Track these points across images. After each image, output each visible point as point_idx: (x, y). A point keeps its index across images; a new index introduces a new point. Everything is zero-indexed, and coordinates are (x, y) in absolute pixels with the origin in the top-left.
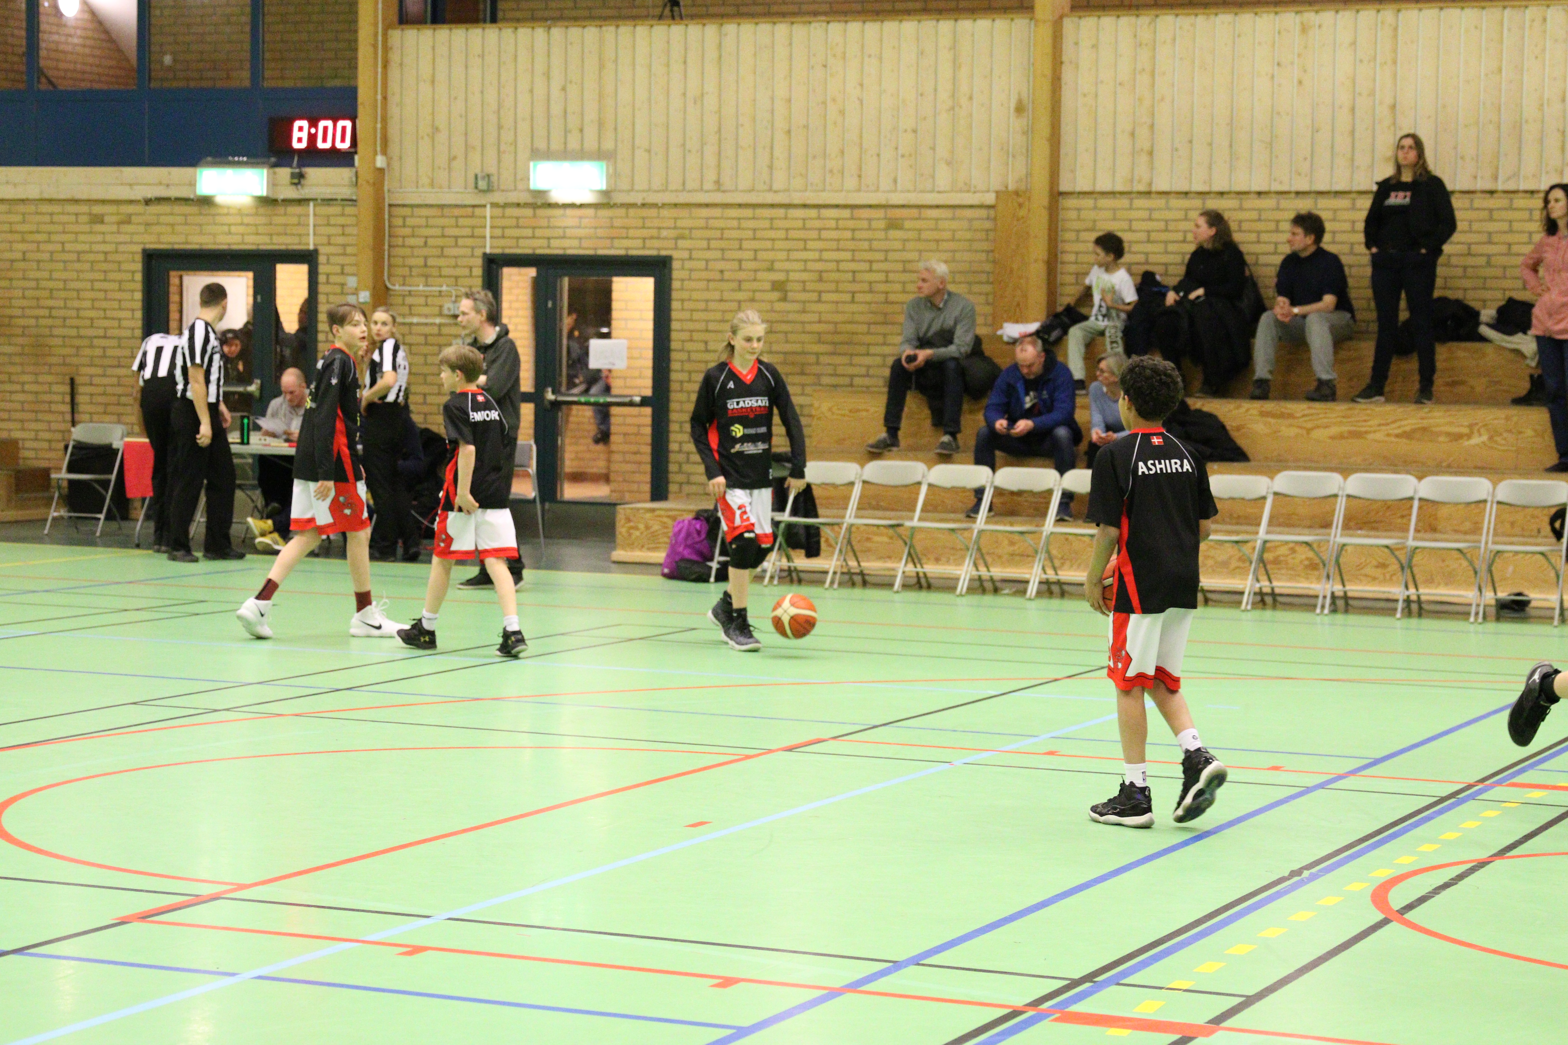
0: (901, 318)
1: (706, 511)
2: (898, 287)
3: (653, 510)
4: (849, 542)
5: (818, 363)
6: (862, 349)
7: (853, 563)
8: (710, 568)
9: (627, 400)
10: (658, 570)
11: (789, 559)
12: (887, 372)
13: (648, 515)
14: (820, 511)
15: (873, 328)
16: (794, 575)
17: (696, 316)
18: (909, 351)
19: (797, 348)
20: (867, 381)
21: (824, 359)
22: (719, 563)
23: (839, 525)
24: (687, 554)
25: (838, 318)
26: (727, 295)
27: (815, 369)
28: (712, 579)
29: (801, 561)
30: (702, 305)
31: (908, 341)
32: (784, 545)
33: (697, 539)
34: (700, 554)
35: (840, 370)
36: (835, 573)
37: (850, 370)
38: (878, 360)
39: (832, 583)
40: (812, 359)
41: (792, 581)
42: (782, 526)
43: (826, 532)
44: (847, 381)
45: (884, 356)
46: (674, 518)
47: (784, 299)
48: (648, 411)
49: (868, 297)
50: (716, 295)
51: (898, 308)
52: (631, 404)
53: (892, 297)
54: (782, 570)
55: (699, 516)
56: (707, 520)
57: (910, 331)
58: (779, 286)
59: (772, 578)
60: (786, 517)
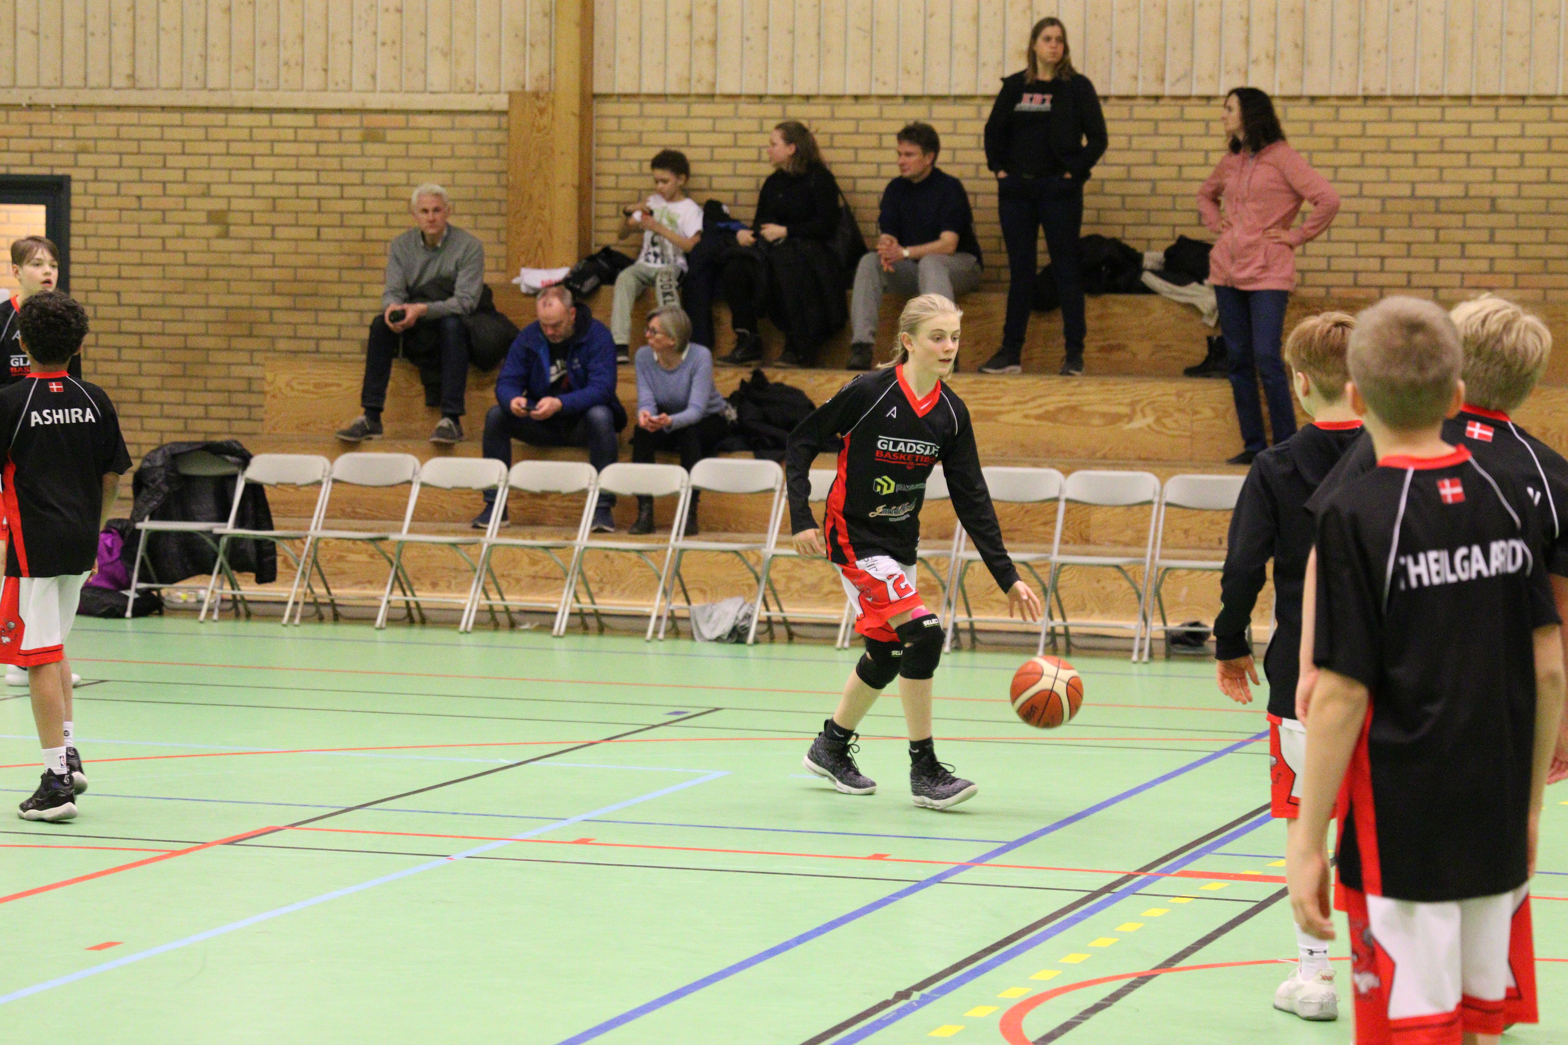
0: (384, 262)
1: (120, 521)
2: (380, 220)
4: (315, 562)
5: (271, 321)
6: (332, 303)
7: (320, 590)
8: (125, 599)
11: (234, 585)
12: (365, 334)
14: (275, 521)
15: (346, 275)
16: (241, 607)
17: (105, 257)
18: (394, 306)
19: (244, 301)
20: (338, 346)
21: (279, 316)
22: (137, 591)
23: (302, 539)
25: (299, 260)
26: (146, 230)
27: (270, 330)
28: (129, 612)
29: (249, 588)
30: (112, 243)
31: (394, 292)
32: (227, 566)
34: (112, 579)
35: (302, 331)
36: (296, 603)
37: (316, 331)
38: (353, 318)
39: (292, 617)
40: (264, 316)
41: (237, 615)
42: (224, 541)
43: (284, 549)
44: (311, 345)
45: (361, 312)
47: (225, 235)
49: (339, 233)
50: (132, 230)
51: (379, 248)
53: (372, 233)
54: (223, 600)
56: (121, 533)
57: (395, 279)
58: (216, 218)
59: (210, 611)
60: (228, 528)
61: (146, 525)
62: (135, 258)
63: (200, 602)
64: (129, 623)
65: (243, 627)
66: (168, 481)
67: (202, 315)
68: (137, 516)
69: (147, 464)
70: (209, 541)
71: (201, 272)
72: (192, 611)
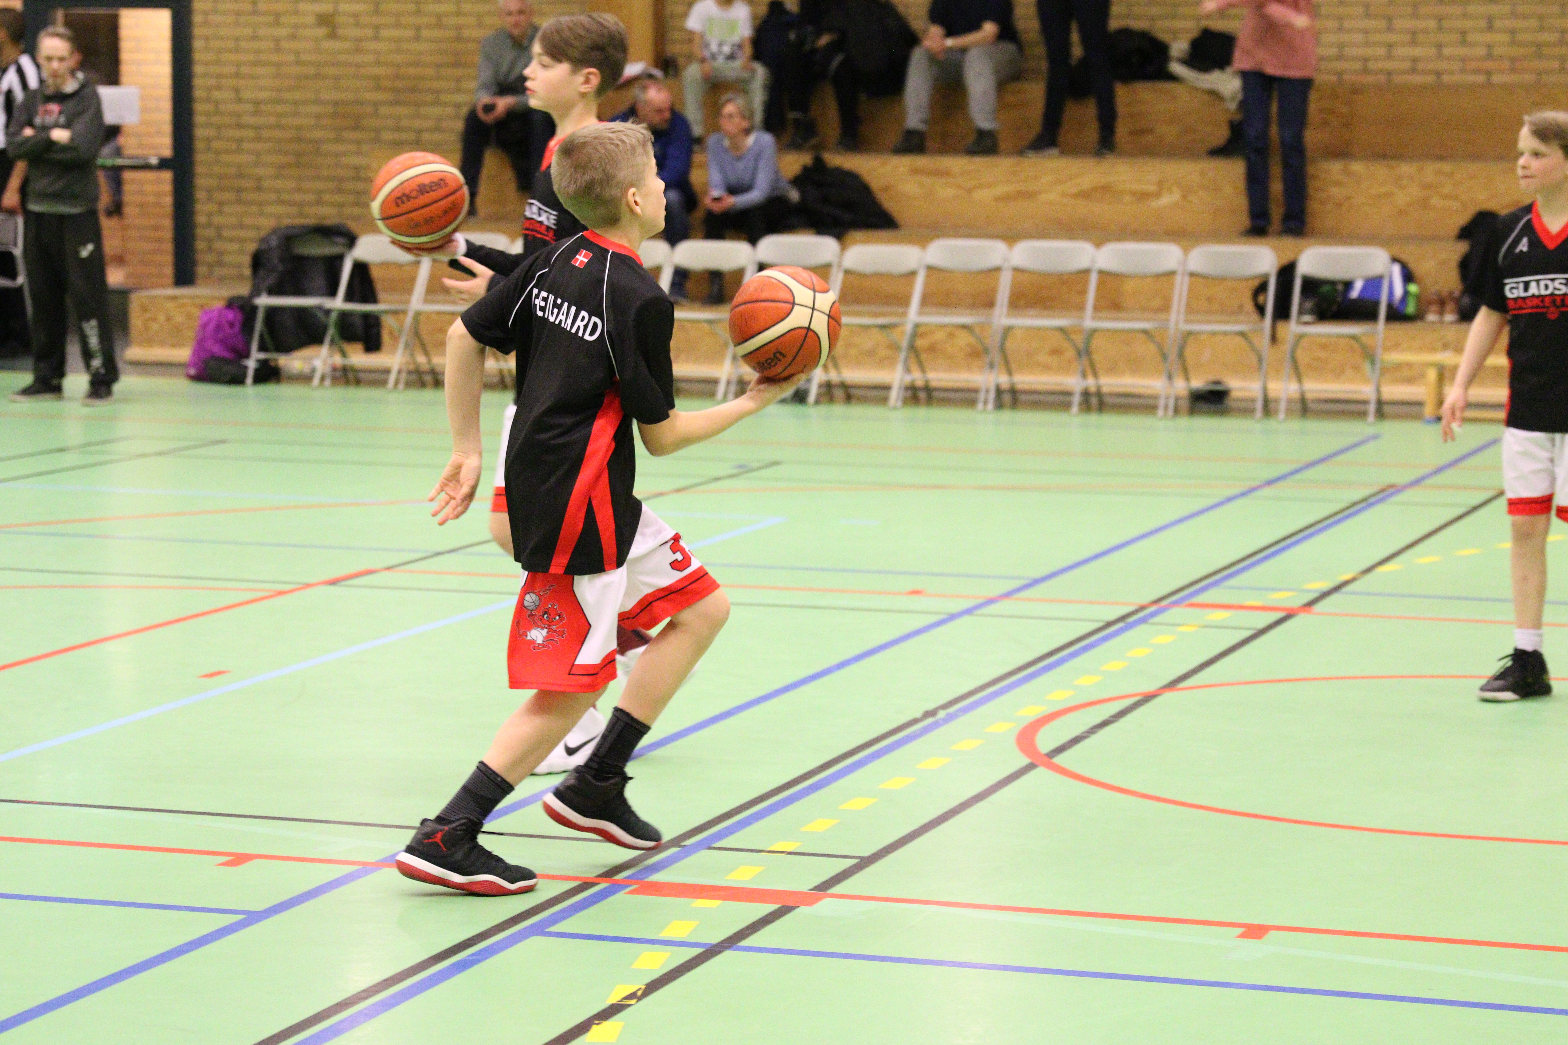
1: (240, 298)
2: (472, 20)
3: (174, 298)
4: (417, 334)
5: (376, 115)
6: (429, 98)
7: (421, 359)
8: (246, 368)
9: (140, 162)
10: (182, 371)
11: (344, 355)
12: (459, 125)
13: (170, 305)
14: (381, 296)
15: (443, 72)
16: (351, 376)
17: (225, 57)
18: (485, 98)
19: (350, 96)
20: (436, 137)
21: (384, 110)
22: (259, 361)
23: (404, 312)
24: (217, 350)
25: (400, 58)
26: (262, 32)
27: (375, 123)
28: (249, 380)
29: (358, 358)
30: (230, 44)
31: (486, 86)
32: (337, 338)
33: (230, 332)
34: (233, 349)
35: (405, 123)
36: (400, 372)
37: (418, 124)
38: (450, 110)
39: (397, 383)
41: (347, 382)
42: (334, 316)
43: (388, 323)
44: (411, 136)
45: (458, 106)
46: (202, 307)
47: (333, 36)
48: (167, 176)
49: (436, 33)
50: (247, 31)
52: (147, 167)
53: (467, 33)
54: (334, 369)
55: (232, 304)
56: (242, 308)
57: (487, 74)
58: (326, 20)
59: (323, 379)
60: (338, 303)
61: (264, 301)
62: (251, 57)
63: (313, 371)
64: (250, 390)
65: (353, 392)
66: (282, 260)
67: (312, 109)
68: (255, 293)
69: (264, 246)
70: (321, 315)
71: (311, 70)
72: (305, 378)
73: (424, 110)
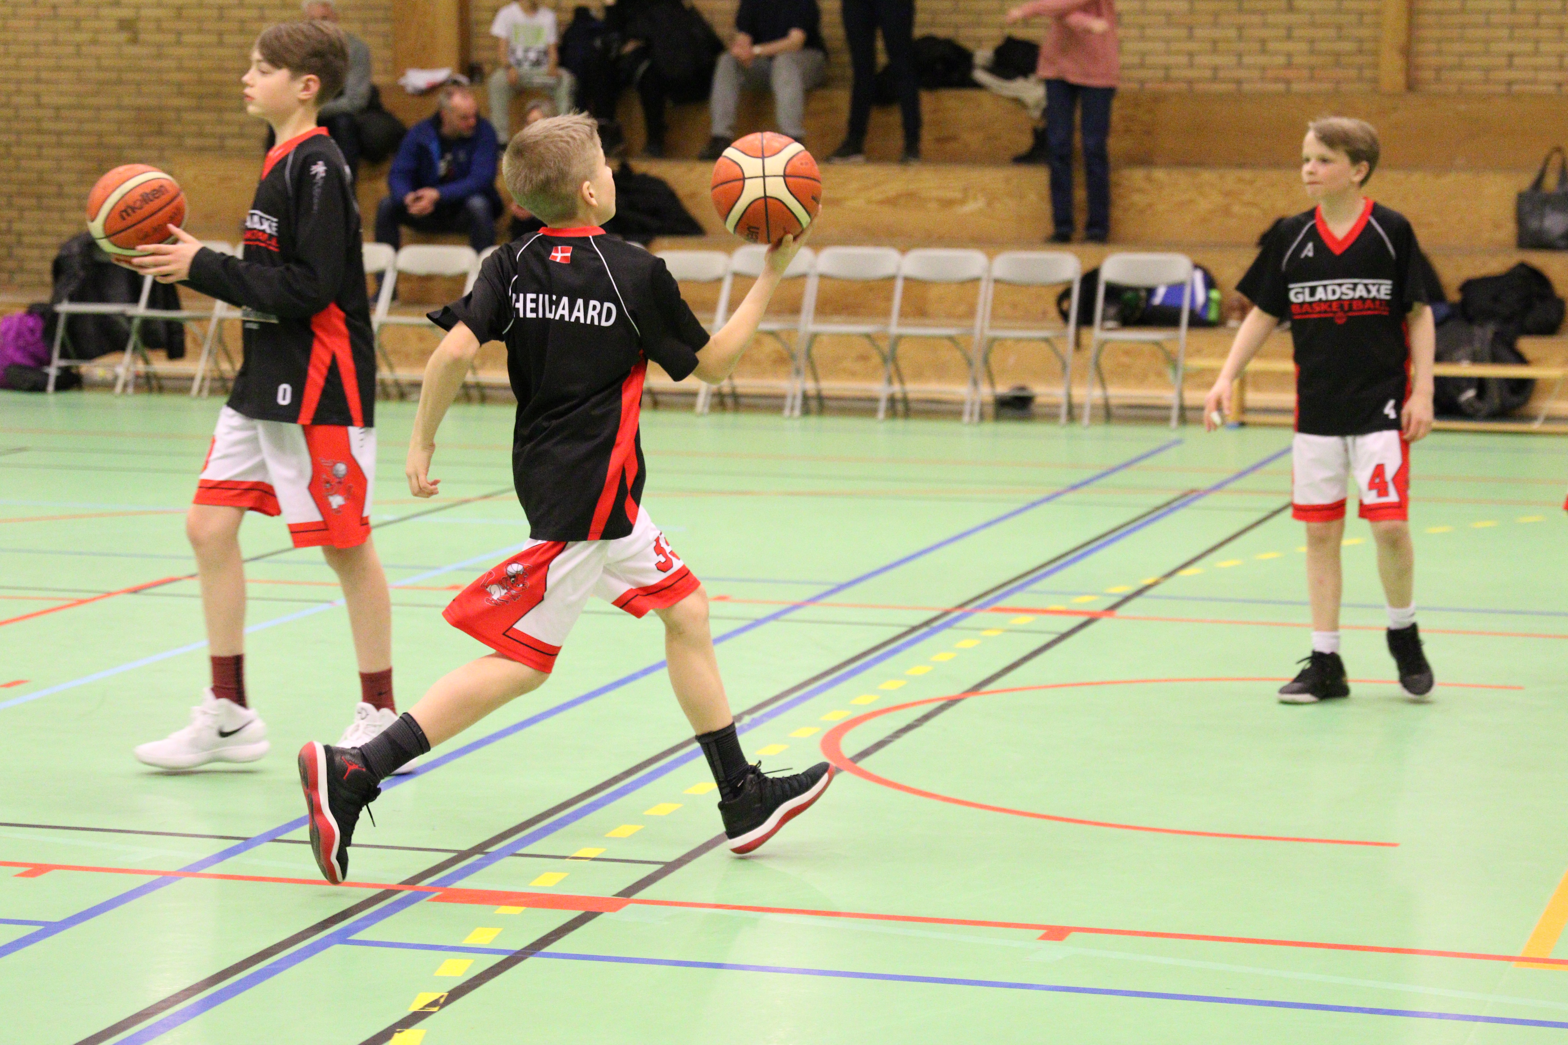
1: (41, 305)
5: (179, 120)
7: (226, 367)
8: (47, 375)
11: (147, 362)
14: (184, 303)
16: (154, 383)
17: (25, 62)
19: (152, 102)
20: (241, 143)
21: (187, 116)
22: (60, 368)
23: (208, 319)
24: (19, 358)
25: (203, 64)
26: (61, 37)
27: (177, 128)
28: (51, 387)
29: (161, 365)
30: (30, 49)
32: (140, 345)
33: (30, 339)
34: (34, 357)
35: (208, 129)
36: (203, 379)
37: (219, 129)
39: (200, 390)
40: (171, 115)
41: (150, 389)
42: (136, 323)
43: (191, 328)
44: (216, 142)
47: (134, 41)
50: (49, 37)
54: (137, 376)
55: (33, 310)
56: (42, 315)
58: (127, 25)
59: (125, 386)
60: (140, 310)
61: (65, 308)
62: (52, 62)
63: (116, 378)
64: (51, 398)
65: (156, 400)
66: (84, 267)
67: (113, 114)
68: (57, 299)
69: (65, 253)
70: (123, 322)
71: (113, 76)
72: (108, 386)
73: (228, 116)
